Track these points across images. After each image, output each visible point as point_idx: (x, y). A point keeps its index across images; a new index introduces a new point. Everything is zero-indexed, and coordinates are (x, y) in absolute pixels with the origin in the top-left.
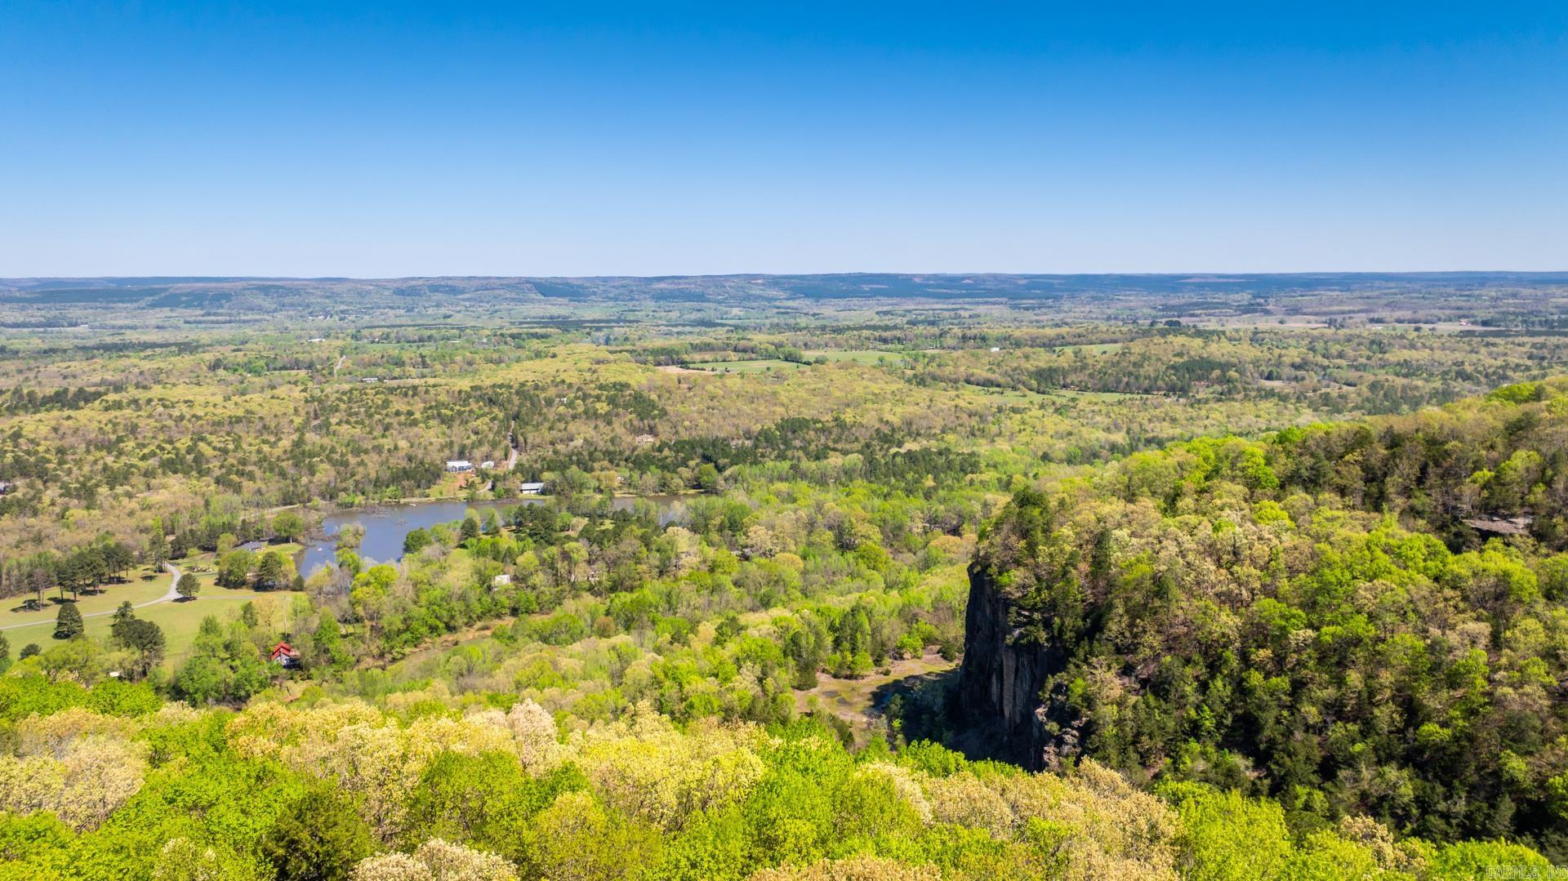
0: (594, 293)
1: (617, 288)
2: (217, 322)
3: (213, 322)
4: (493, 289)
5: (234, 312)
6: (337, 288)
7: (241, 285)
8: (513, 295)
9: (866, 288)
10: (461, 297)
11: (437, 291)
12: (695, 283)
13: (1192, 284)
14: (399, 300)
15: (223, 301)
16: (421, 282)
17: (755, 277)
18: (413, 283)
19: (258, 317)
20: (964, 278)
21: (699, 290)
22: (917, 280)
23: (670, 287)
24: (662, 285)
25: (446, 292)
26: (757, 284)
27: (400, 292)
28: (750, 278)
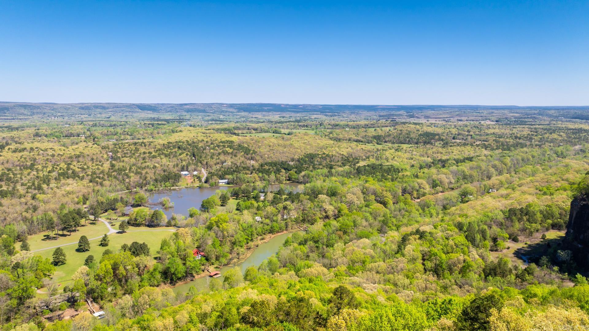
0: (161, 109)
1: (169, 107)
2: (7, 119)
3: (5, 119)
4: (120, 107)
5: (13, 115)
6: (55, 106)
7: (12, 105)
8: (129, 110)
9: (266, 108)
10: (107, 110)
11: (97, 108)
12: (201, 106)
13: (380, 108)
14: (83, 111)
15: (6, 111)
16: (90, 105)
17: (223, 104)
18: (86, 105)
19: (26, 117)
20: (299, 105)
21: (202, 108)
22: (283, 106)
23: (191, 107)
24: (188, 107)
25: (101, 108)
26: (224, 107)
27: (82, 108)
28: (221, 104)
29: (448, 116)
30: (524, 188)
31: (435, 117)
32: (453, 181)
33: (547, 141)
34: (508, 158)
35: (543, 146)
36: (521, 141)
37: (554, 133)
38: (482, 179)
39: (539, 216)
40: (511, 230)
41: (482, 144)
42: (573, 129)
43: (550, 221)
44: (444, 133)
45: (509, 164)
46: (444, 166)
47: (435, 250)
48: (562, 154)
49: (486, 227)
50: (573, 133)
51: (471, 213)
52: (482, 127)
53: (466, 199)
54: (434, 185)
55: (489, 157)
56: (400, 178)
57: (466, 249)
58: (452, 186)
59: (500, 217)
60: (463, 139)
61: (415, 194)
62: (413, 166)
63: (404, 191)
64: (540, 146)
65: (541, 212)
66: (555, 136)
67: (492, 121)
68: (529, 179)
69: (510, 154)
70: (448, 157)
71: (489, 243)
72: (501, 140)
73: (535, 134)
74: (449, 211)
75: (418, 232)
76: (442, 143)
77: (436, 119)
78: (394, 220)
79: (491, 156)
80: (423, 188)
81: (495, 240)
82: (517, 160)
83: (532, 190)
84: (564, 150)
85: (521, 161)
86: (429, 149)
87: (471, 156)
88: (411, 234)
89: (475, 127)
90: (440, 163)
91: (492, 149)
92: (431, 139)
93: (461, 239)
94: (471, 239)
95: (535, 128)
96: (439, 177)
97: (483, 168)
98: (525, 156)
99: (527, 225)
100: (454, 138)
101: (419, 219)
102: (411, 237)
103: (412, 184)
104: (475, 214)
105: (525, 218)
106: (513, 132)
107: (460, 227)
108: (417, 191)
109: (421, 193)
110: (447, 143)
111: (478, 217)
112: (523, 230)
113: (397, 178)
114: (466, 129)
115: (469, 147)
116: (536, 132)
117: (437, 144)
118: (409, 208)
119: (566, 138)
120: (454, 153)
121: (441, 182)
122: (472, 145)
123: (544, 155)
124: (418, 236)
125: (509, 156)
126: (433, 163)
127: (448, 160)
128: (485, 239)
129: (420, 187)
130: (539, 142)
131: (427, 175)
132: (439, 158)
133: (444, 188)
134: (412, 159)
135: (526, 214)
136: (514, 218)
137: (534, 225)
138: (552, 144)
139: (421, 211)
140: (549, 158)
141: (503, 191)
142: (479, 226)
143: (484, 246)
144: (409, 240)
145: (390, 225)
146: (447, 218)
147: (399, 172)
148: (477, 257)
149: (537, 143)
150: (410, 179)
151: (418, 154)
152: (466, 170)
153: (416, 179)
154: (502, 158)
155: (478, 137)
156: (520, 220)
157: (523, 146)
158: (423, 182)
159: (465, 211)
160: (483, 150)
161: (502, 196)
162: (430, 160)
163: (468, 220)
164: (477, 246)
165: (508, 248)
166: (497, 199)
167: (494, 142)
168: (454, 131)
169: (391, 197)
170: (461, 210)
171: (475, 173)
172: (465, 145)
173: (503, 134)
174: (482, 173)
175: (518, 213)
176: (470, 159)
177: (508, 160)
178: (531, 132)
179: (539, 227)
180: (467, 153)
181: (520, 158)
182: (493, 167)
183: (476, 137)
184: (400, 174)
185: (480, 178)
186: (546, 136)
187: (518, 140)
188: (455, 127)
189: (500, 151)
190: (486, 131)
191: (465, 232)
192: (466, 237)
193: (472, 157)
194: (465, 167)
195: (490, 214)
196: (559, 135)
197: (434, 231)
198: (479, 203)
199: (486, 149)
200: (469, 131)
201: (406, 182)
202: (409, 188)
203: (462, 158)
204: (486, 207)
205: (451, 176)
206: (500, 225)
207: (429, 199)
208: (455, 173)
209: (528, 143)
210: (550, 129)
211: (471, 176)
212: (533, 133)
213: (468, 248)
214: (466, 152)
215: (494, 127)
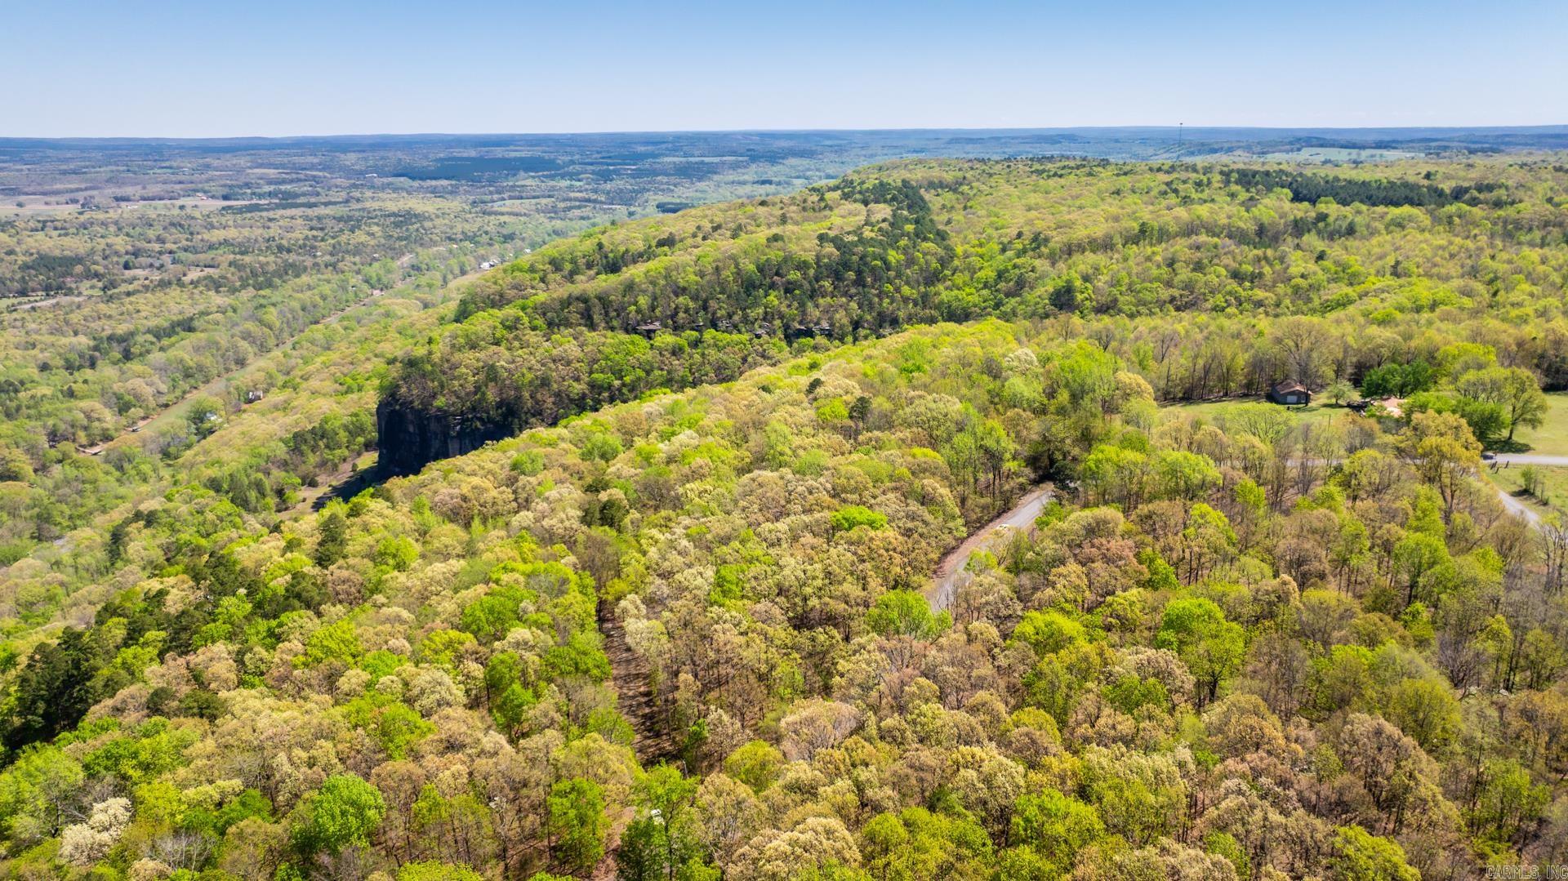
29: (83, 186)
30: (314, 383)
31: (39, 189)
32: (163, 388)
33: (348, 252)
34: (272, 309)
35: (340, 265)
36: (292, 258)
37: (359, 228)
38: (228, 370)
39: (343, 436)
40: (303, 469)
41: (205, 278)
42: (394, 214)
43: (361, 440)
44: (93, 252)
45: (278, 324)
46: (127, 356)
47: (184, 537)
48: (379, 280)
49: (260, 475)
50: (397, 225)
51: (226, 455)
52: (192, 222)
53: (207, 425)
54: (123, 407)
55: (230, 314)
56: (28, 408)
57: (238, 520)
58: (163, 400)
59: (281, 451)
60: (151, 265)
61: (82, 437)
62: (44, 367)
63: (54, 437)
64: (334, 265)
65: (345, 427)
66: (360, 237)
67: (213, 197)
68: (319, 360)
69: (274, 300)
70: (132, 327)
71: (272, 501)
72: (247, 259)
73: (320, 234)
74: (180, 460)
75: (138, 516)
76: (100, 284)
77: (48, 199)
78: (64, 507)
79: (235, 311)
80: (98, 420)
81: (280, 493)
82: (292, 311)
83: (329, 386)
84: (382, 272)
85: (301, 313)
86: (72, 311)
87: (188, 315)
88: (127, 522)
89: (173, 224)
90: (115, 345)
91: (233, 291)
92: (64, 275)
93: (225, 505)
94: (242, 502)
95: (319, 218)
96: (129, 385)
97: (224, 343)
98: (306, 296)
99: (328, 455)
100: (127, 266)
101: (122, 491)
102: (129, 529)
103: (68, 417)
104: (236, 455)
105: (321, 444)
106: (272, 233)
107: (215, 485)
108: (86, 428)
109: (96, 432)
110: (113, 284)
111: (243, 460)
112: (323, 464)
113: (18, 409)
114: (151, 233)
115: (174, 292)
116: (322, 229)
117: (85, 286)
118: (88, 475)
119: (383, 241)
120: (143, 314)
121: (136, 396)
122: (180, 284)
123: (344, 289)
124: (142, 523)
125: (274, 305)
126: (96, 348)
127: (132, 334)
128: (264, 495)
129: (88, 417)
130: (332, 254)
131: (98, 387)
132: (108, 332)
133: (147, 408)
134: (34, 346)
135: (322, 437)
136: (304, 447)
137: (338, 452)
138: (357, 259)
139: (117, 474)
140: (356, 295)
141: (276, 396)
142: (248, 476)
143: (266, 508)
144: (127, 534)
145: (59, 519)
146: (183, 476)
147: (16, 391)
148: (258, 526)
149: (327, 258)
150: (59, 405)
151: (44, 328)
152: (187, 357)
153: (73, 403)
154: (260, 313)
155: (191, 257)
156: (314, 449)
157: (298, 270)
158: (96, 405)
159: (215, 455)
160: (212, 293)
161: (276, 408)
162: (83, 341)
163: (226, 470)
164: (255, 511)
165: (304, 500)
166: (270, 416)
167: (232, 269)
168: (120, 243)
169: (25, 457)
170: (206, 452)
171: (208, 361)
172: (164, 285)
173: (249, 240)
174: (223, 356)
175: (309, 437)
176: (188, 326)
177: (272, 315)
178: (312, 229)
179: (346, 453)
180: (175, 309)
181: (296, 305)
182: (244, 339)
183: (182, 255)
184: (22, 395)
185: (221, 367)
186: (343, 238)
187: (285, 255)
188: (120, 229)
189: (251, 291)
190: (206, 236)
191: (227, 492)
192: (232, 501)
193: (191, 319)
194: (183, 349)
195: (263, 451)
196: (369, 234)
197: (170, 505)
198: (237, 430)
199: (217, 292)
200: (160, 240)
201: (49, 415)
202: (62, 427)
203: (166, 324)
204: (253, 439)
205: (156, 379)
206: (284, 465)
207: (126, 441)
208: (162, 370)
209: (309, 261)
210: (350, 218)
211: (200, 368)
212: (314, 233)
213: (240, 516)
214: (172, 304)
215: (223, 220)
